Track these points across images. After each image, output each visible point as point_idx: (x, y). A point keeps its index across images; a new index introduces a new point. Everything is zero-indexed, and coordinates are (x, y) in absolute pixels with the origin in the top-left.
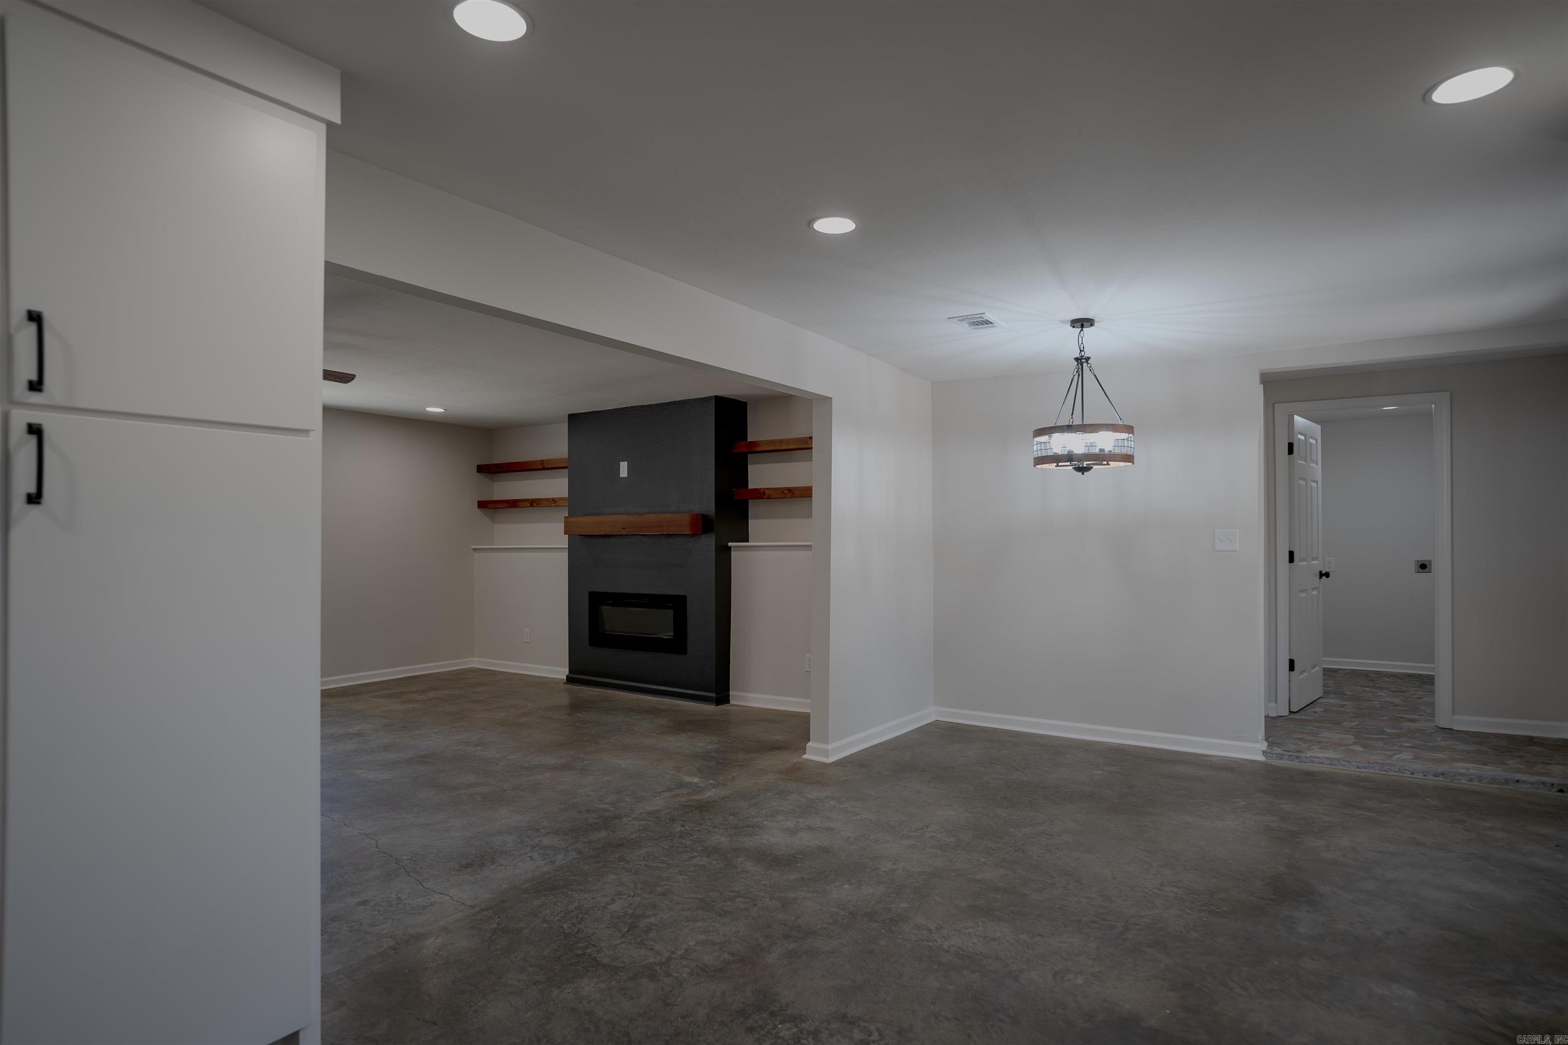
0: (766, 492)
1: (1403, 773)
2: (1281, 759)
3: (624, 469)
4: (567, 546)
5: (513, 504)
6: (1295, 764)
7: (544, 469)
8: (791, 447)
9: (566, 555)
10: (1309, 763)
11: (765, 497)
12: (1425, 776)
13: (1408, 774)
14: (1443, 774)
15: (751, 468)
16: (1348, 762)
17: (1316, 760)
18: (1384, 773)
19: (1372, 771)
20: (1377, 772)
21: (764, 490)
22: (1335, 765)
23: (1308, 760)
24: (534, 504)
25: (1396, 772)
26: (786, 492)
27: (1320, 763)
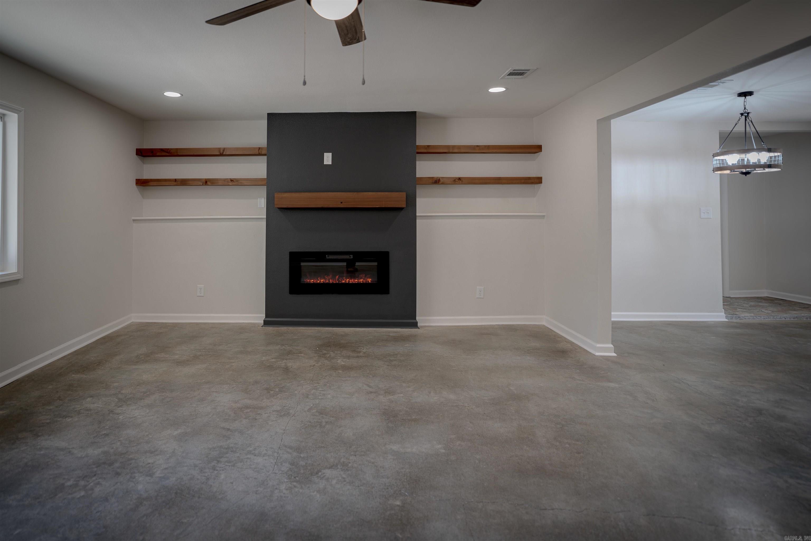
0: (441, 179)
1: (782, 319)
2: (731, 319)
3: (328, 159)
4: (265, 217)
5: (183, 183)
6: (738, 321)
7: (221, 155)
8: (462, 151)
9: (264, 223)
10: (744, 319)
11: (440, 183)
12: (790, 319)
13: (784, 319)
14: (797, 317)
15: (418, 163)
16: (760, 317)
17: (747, 317)
18: (775, 320)
19: (770, 319)
20: (772, 320)
21: (439, 178)
22: (755, 319)
23: (743, 318)
24: (208, 183)
25: (779, 319)
26: (457, 180)
27: (748, 319)
